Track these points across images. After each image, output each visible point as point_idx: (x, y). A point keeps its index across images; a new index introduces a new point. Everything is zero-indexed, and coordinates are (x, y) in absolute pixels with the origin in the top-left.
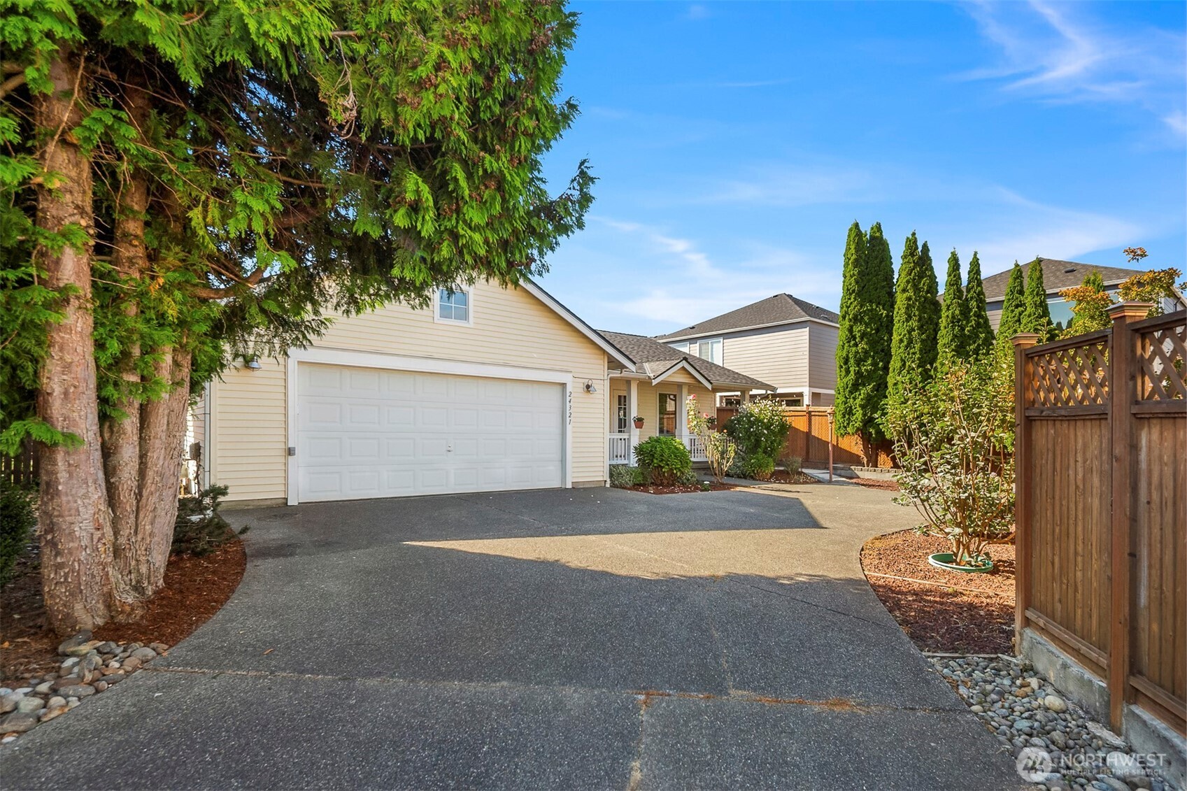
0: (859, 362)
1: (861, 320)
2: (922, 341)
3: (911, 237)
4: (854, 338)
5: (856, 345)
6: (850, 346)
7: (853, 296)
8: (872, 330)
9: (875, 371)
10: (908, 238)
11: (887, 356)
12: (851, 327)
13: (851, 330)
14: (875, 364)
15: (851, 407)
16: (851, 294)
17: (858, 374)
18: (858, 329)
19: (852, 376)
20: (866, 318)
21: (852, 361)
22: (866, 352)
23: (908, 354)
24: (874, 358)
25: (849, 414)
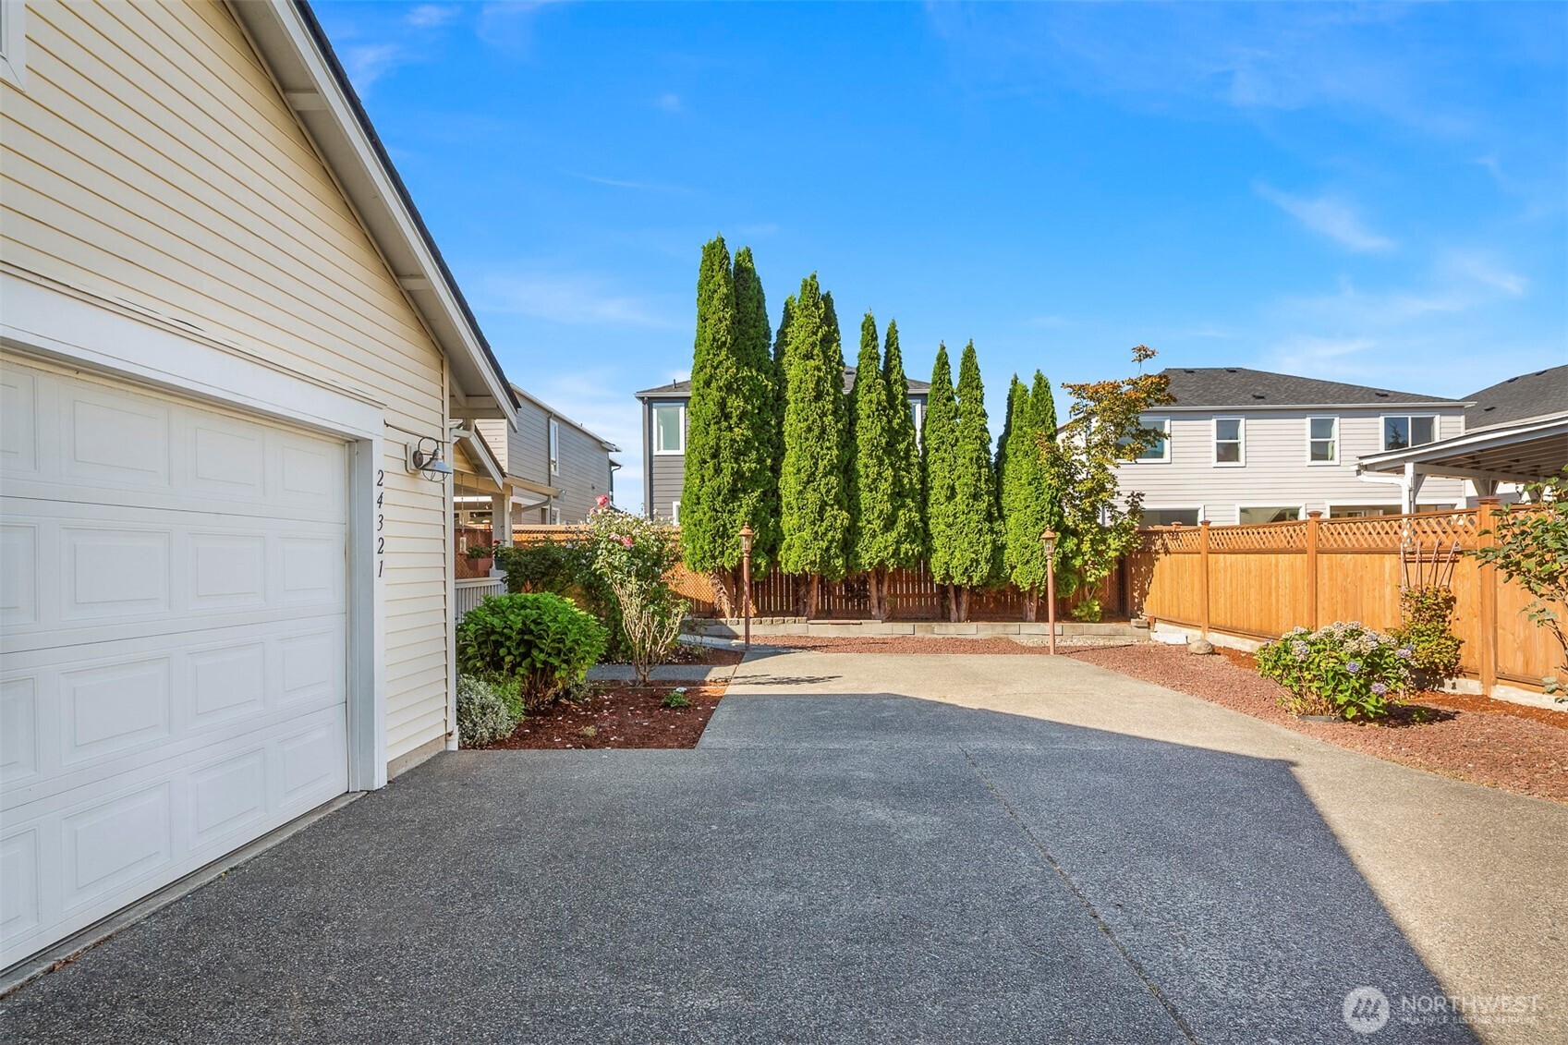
0: (738, 455)
1: (738, 391)
2: (838, 431)
3: (809, 279)
4: (727, 417)
5: (730, 429)
6: (720, 429)
7: (724, 352)
8: (753, 407)
9: (761, 471)
10: (805, 281)
11: (779, 452)
12: (723, 399)
13: (722, 404)
14: (760, 461)
15: (724, 526)
16: (720, 348)
17: (738, 475)
18: (735, 403)
19: (726, 478)
20: (745, 389)
21: (725, 454)
22: (747, 441)
23: (822, 449)
24: (758, 452)
25: (721, 537)
